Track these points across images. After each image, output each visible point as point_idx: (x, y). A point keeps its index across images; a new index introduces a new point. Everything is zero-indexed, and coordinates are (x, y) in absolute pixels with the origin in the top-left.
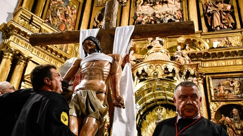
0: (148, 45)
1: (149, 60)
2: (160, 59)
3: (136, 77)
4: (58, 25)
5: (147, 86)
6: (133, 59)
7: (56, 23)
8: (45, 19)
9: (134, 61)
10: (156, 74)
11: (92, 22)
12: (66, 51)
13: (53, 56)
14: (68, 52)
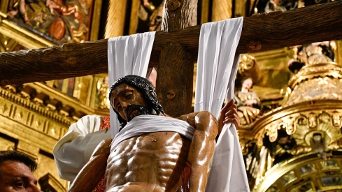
0: (291, 61)
1: (297, 101)
2: (326, 96)
3: (263, 151)
4: (45, 24)
5: (296, 175)
6: (250, 102)
7: (38, 19)
8: (9, 10)
9: (255, 106)
10: (318, 138)
11: (134, 9)
12: (70, 92)
13: (37, 106)
14: (77, 94)
